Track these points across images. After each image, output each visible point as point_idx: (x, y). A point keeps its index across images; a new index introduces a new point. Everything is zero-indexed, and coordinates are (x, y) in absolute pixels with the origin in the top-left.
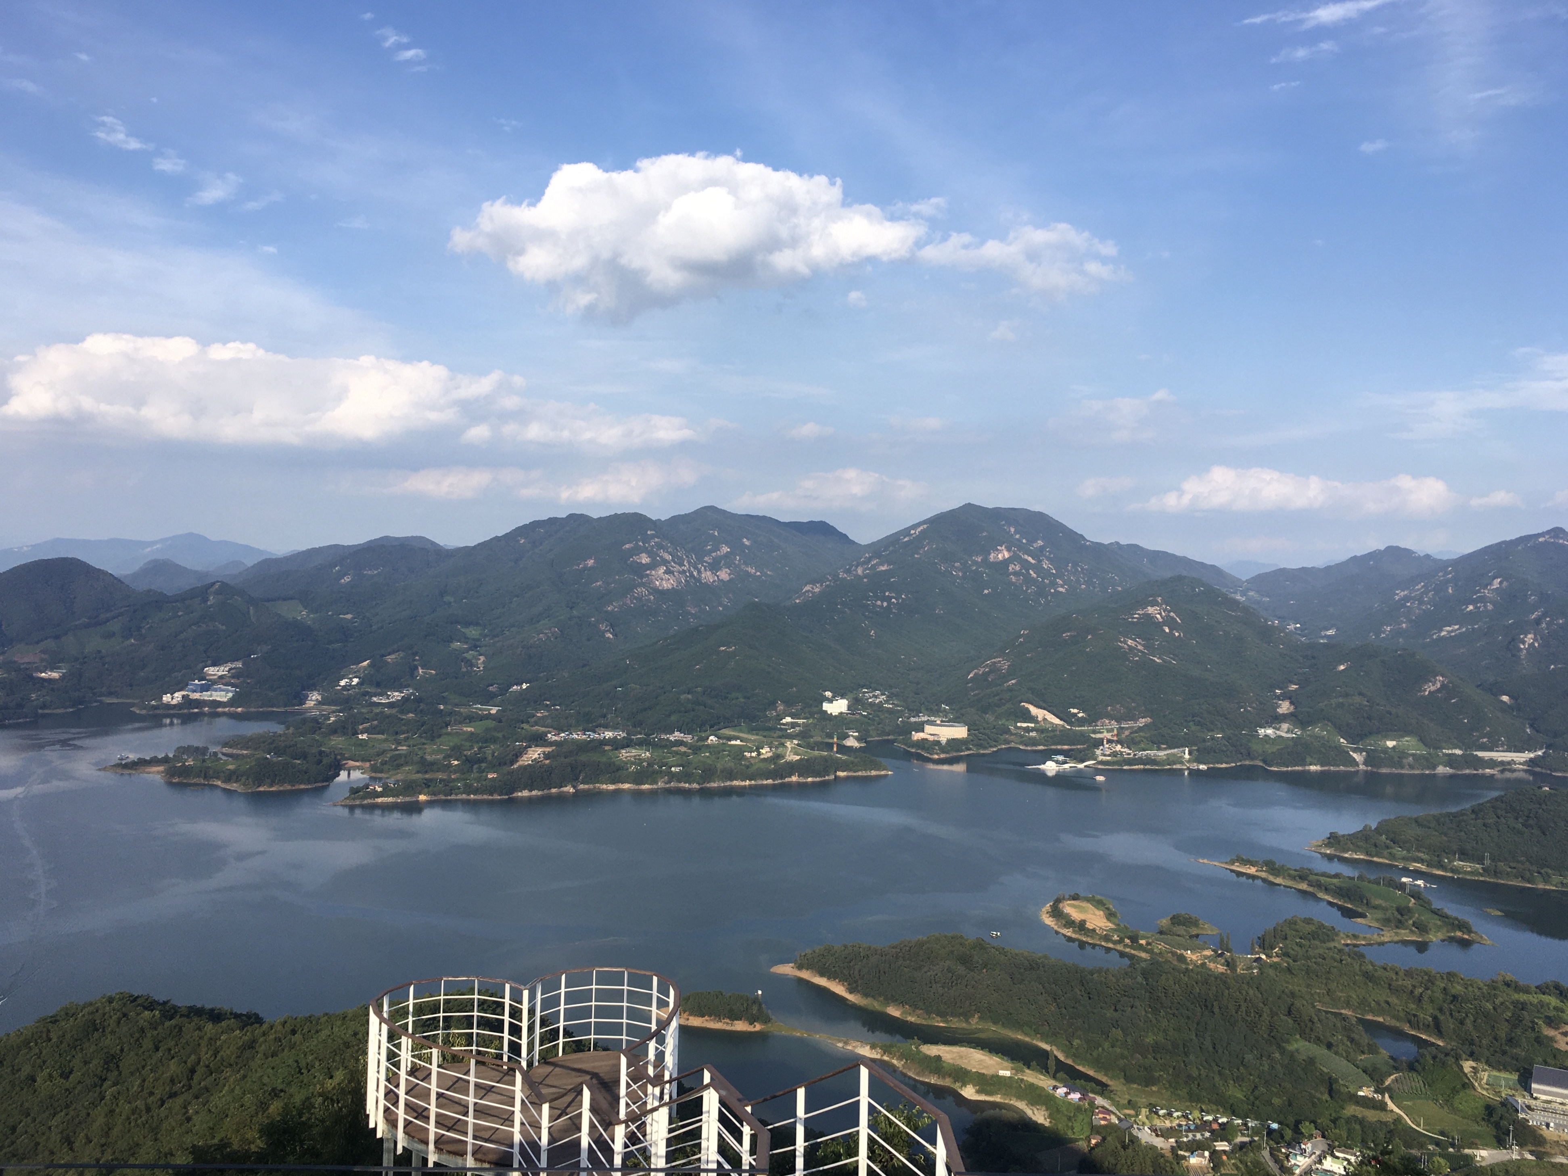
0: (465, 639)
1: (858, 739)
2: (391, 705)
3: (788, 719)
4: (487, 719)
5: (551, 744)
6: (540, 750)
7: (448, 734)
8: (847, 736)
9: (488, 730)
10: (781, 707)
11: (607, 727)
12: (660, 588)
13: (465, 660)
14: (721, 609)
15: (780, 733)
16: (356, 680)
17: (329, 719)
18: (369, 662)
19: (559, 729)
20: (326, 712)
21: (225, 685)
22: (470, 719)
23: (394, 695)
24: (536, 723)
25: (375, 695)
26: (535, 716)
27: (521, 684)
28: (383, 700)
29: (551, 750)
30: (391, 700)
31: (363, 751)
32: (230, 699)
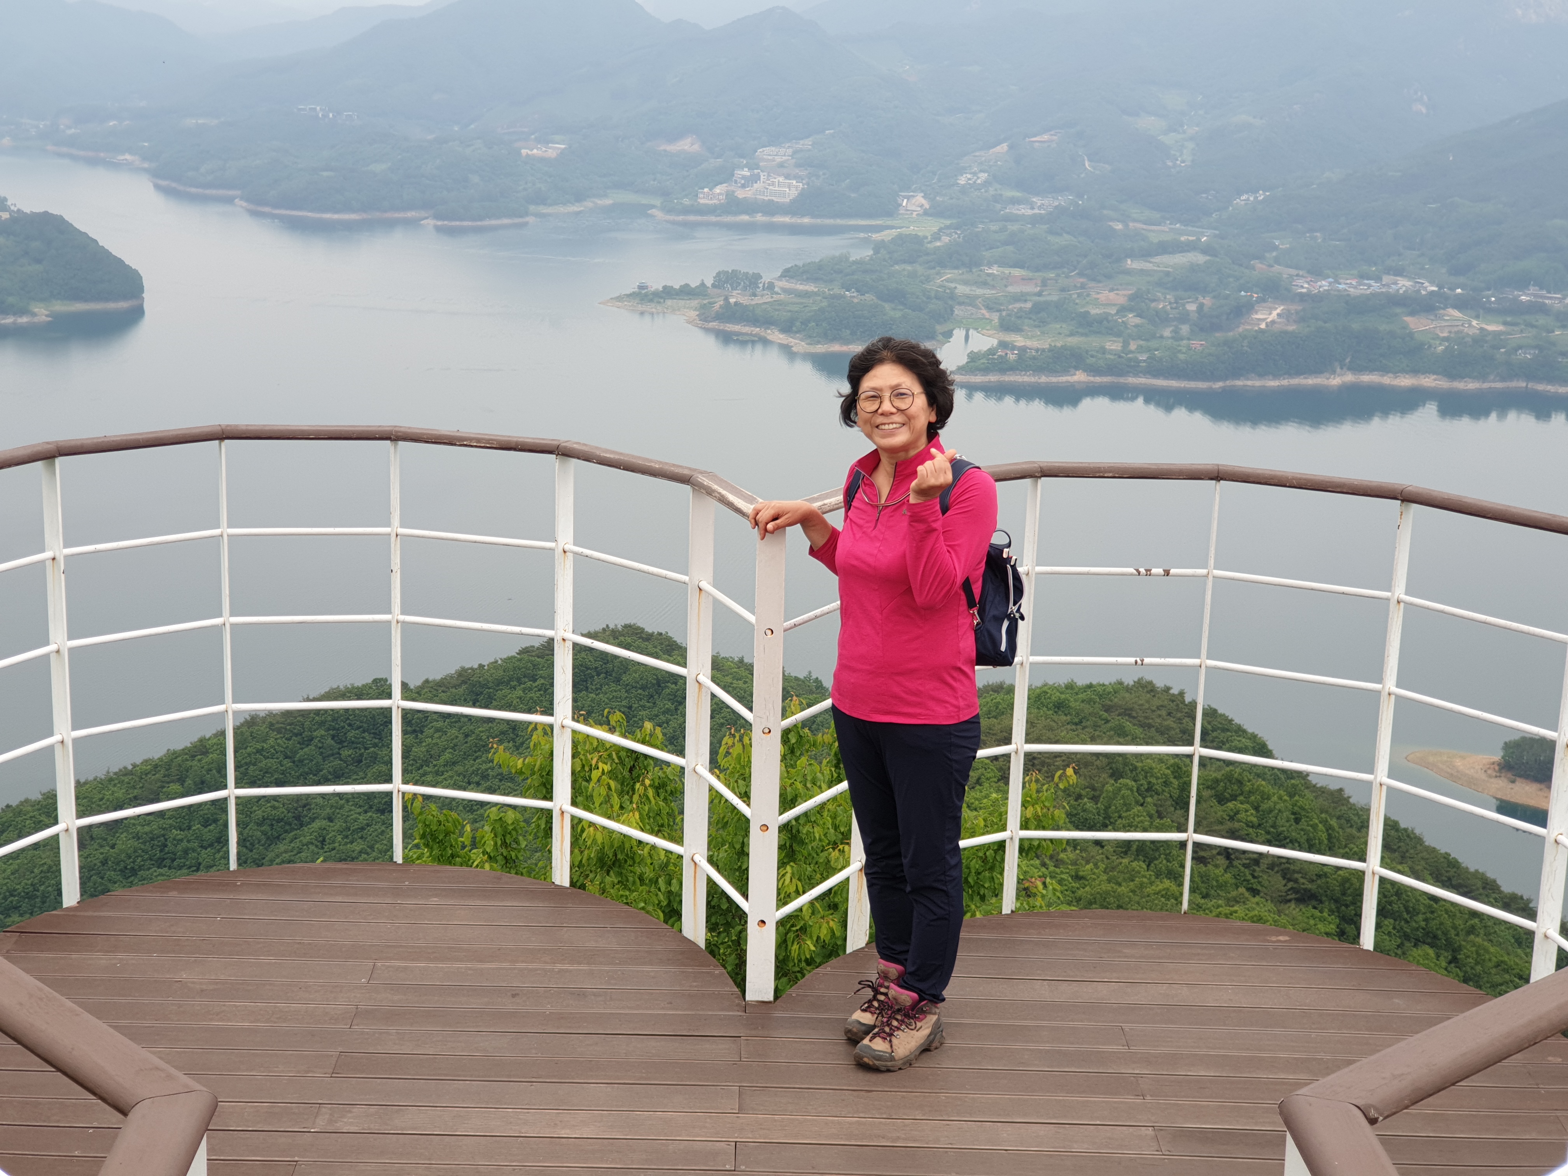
0: (1161, 113)
2: (1035, 220)
4: (1195, 249)
5: (1302, 297)
6: (1280, 309)
7: (1128, 272)
9: (1193, 269)
11: (1399, 272)
12: (1523, 22)
13: (1162, 148)
16: (983, 176)
17: (939, 239)
18: (1004, 147)
19: (1317, 273)
20: (935, 229)
21: (787, 177)
22: (1164, 248)
23: (1042, 204)
24: (1277, 261)
25: (1014, 201)
26: (1276, 248)
27: (1255, 191)
28: (1024, 210)
29: (1300, 308)
30: (1036, 211)
31: (987, 292)
32: (793, 201)
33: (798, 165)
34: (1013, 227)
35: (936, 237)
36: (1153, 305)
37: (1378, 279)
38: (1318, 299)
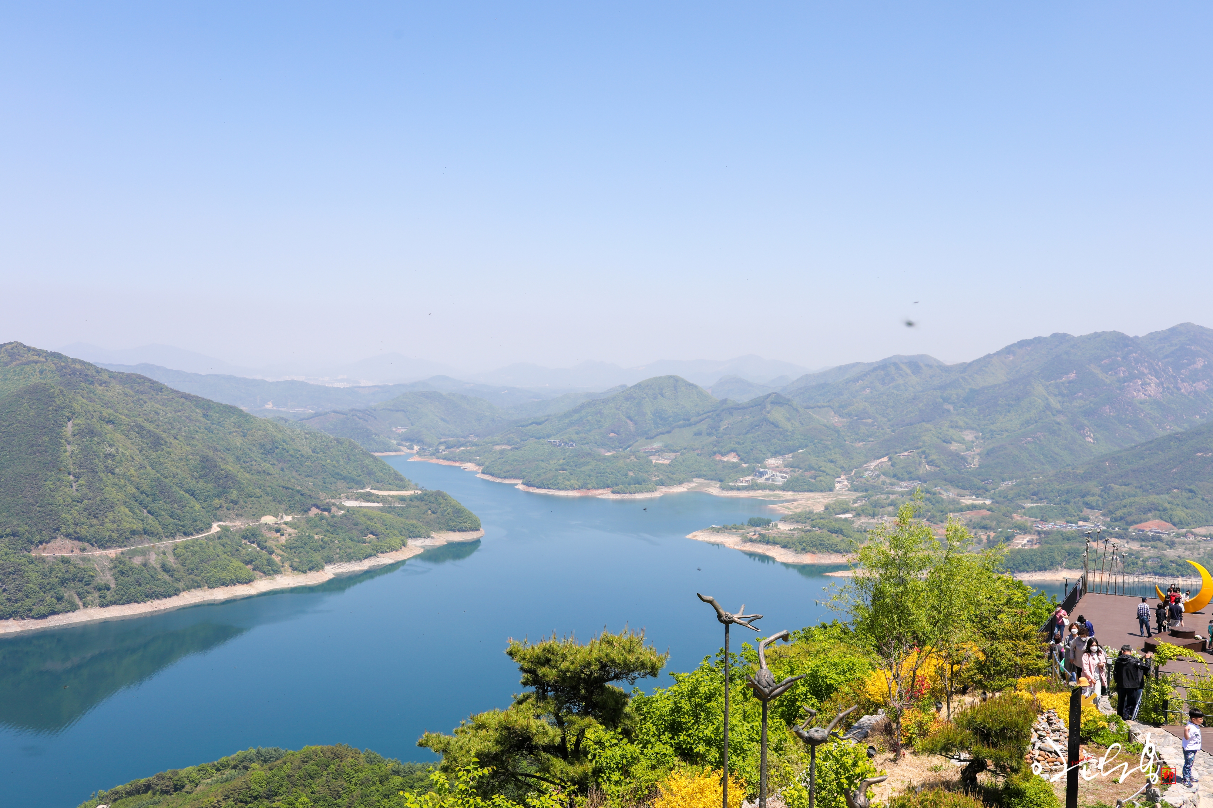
0: (962, 441)
2: (903, 493)
4: (983, 508)
5: (1039, 532)
6: (1028, 538)
9: (983, 518)
12: (1137, 398)
13: (963, 459)
14: (1198, 417)
16: (877, 472)
17: (856, 503)
18: (885, 459)
19: (1044, 520)
20: (854, 497)
21: (781, 472)
22: (968, 506)
24: (1025, 514)
25: (892, 484)
26: (1024, 507)
28: (896, 489)
29: (1038, 538)
30: (903, 489)
32: (784, 484)
33: (786, 466)
34: (892, 497)
35: (855, 502)
37: (1076, 523)
38: (1047, 533)
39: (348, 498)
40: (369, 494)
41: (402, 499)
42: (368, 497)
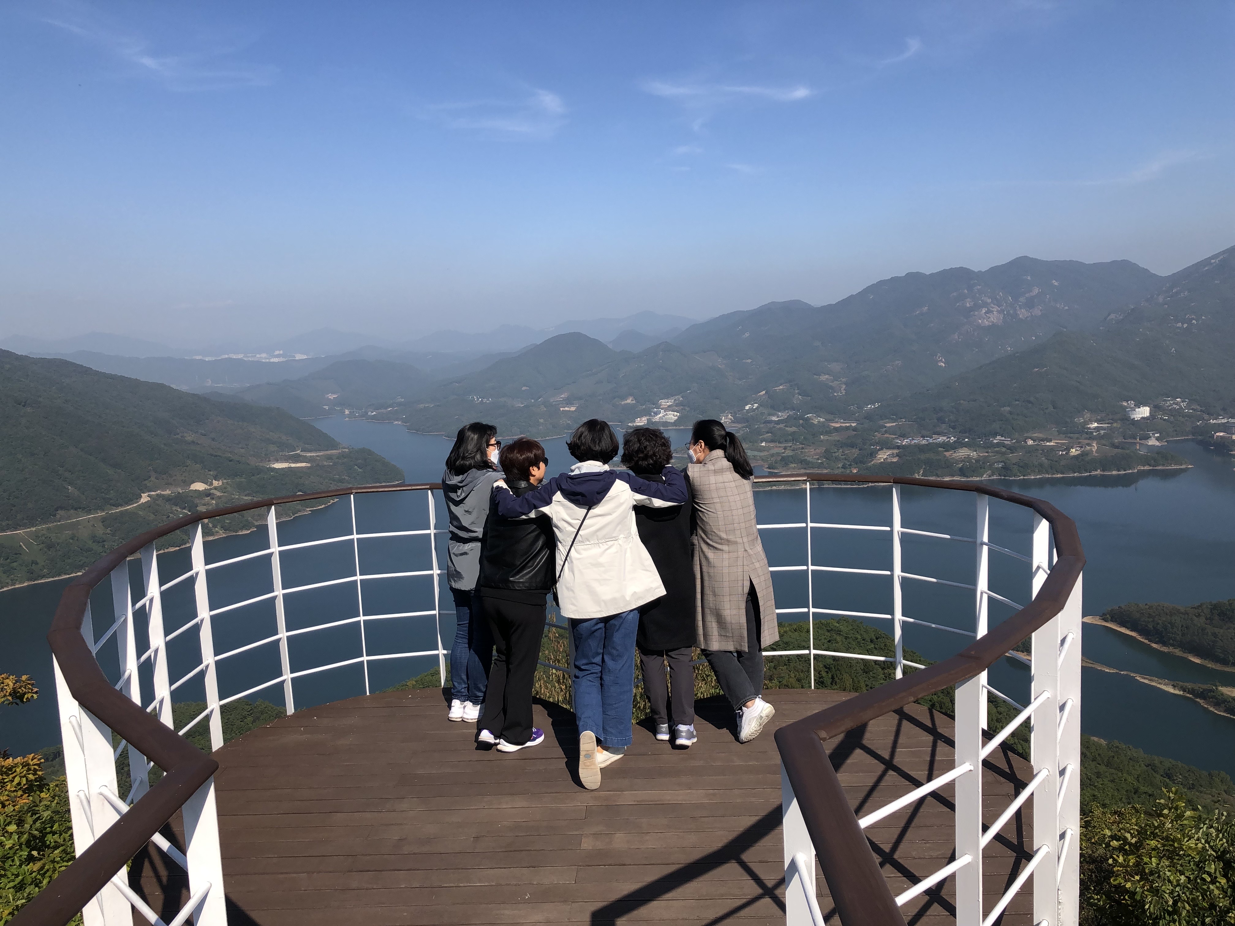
0: (830, 373)
1: (1157, 439)
2: (780, 422)
3: (1096, 425)
4: (850, 430)
5: (898, 447)
6: (889, 452)
7: (822, 441)
8: (1148, 438)
9: (850, 438)
10: (1087, 415)
11: (939, 434)
12: (982, 325)
13: (831, 388)
14: (1034, 338)
15: (1087, 436)
16: (756, 405)
18: (764, 392)
19: (903, 436)
21: (673, 411)
22: (836, 429)
23: (783, 415)
24: (886, 432)
25: (770, 415)
26: (885, 427)
27: (874, 404)
28: (775, 418)
29: (898, 452)
30: (780, 418)
31: (762, 454)
32: (676, 421)
33: (677, 406)
34: (770, 426)
36: (834, 454)
37: (931, 437)
38: (904, 447)
39: (277, 461)
40: (298, 456)
41: (329, 458)
42: (297, 459)
